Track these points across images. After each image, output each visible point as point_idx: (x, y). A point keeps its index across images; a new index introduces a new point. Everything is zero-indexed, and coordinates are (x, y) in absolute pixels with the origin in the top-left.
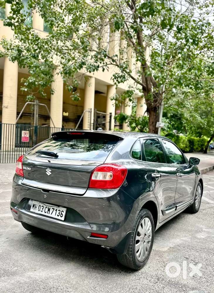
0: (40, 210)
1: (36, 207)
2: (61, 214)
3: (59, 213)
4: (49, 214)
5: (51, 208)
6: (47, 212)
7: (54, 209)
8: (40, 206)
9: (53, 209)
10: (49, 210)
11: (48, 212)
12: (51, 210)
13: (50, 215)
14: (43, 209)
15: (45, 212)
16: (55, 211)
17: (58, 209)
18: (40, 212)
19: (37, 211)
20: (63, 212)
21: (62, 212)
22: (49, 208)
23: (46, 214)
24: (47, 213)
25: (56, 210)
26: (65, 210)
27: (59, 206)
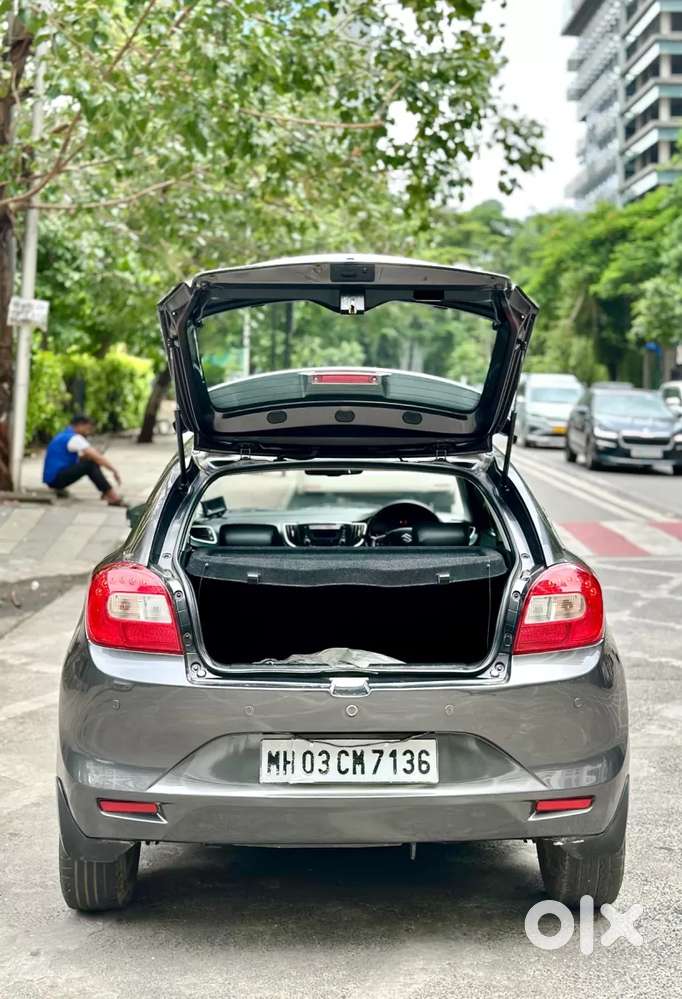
0: (316, 768)
1: (286, 762)
2: (421, 762)
3: (410, 762)
4: (363, 772)
5: (368, 751)
6: (351, 771)
7: (381, 752)
8: (308, 757)
9: (375, 752)
10: (359, 759)
11: (359, 768)
12: (370, 760)
13: (368, 777)
14: (326, 762)
15: (343, 769)
16: (387, 761)
17: (401, 747)
18: (316, 777)
19: (300, 776)
20: (427, 754)
21: (423, 755)
22: (355, 752)
23: (349, 777)
24: (355, 773)
25: (393, 754)
26: (430, 745)
27: (404, 736)
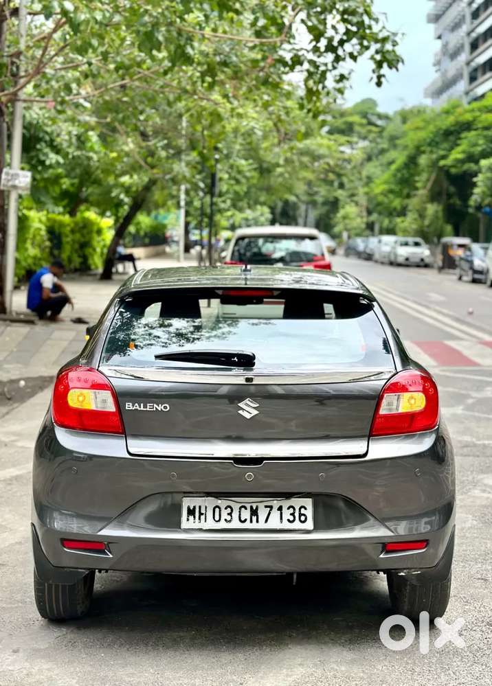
0: (223, 519)
1: (201, 514)
2: (301, 515)
3: (293, 514)
4: (257, 521)
5: (261, 506)
6: (249, 520)
7: (271, 507)
8: (217, 510)
9: (266, 507)
10: (254, 512)
11: (254, 518)
12: (263, 513)
13: (262, 525)
14: (230, 514)
15: (243, 519)
16: (275, 514)
17: (285, 504)
18: (222, 525)
19: (211, 524)
20: (306, 509)
21: (303, 510)
22: (251, 507)
23: (247, 525)
24: (251, 521)
25: (280, 509)
26: (308, 502)
27: (288, 496)
